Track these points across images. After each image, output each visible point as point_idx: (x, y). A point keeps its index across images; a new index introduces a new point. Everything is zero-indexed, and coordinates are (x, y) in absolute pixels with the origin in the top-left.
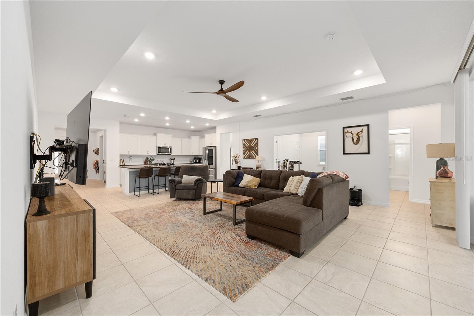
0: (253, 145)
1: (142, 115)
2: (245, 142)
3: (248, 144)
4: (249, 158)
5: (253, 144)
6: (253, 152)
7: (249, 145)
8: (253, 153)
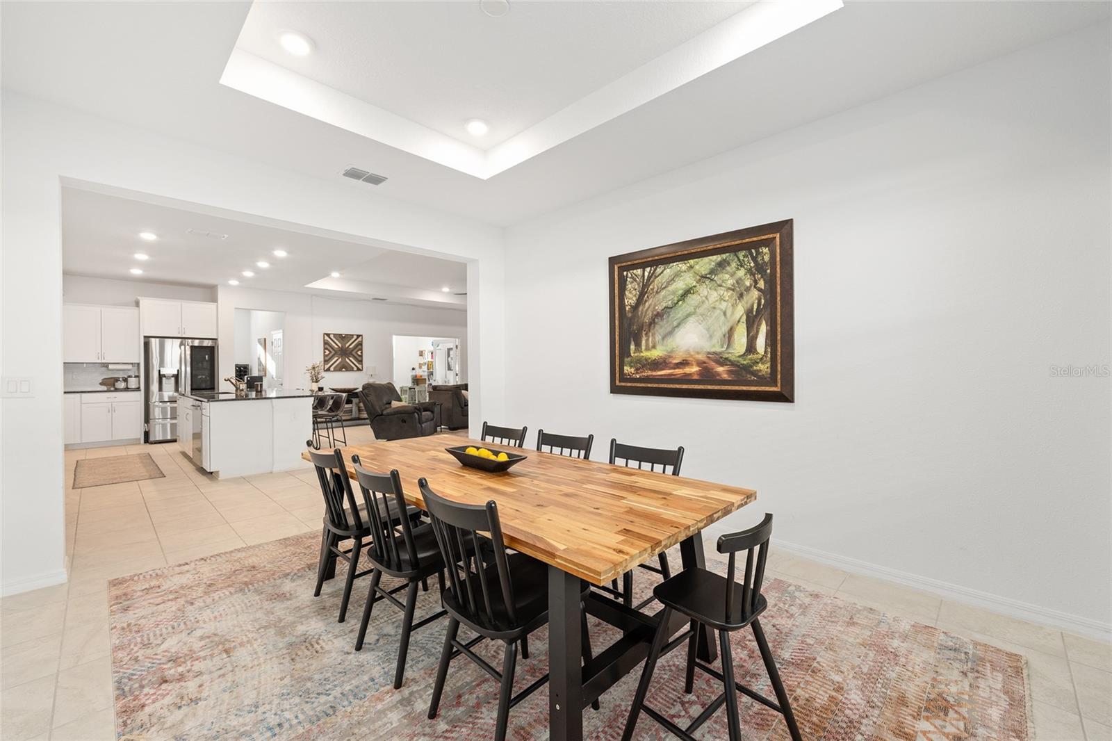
0: (351, 347)
1: (280, 253)
2: (330, 338)
3: (337, 344)
4: (340, 370)
5: (350, 344)
6: (351, 358)
7: (340, 345)
8: (350, 361)
